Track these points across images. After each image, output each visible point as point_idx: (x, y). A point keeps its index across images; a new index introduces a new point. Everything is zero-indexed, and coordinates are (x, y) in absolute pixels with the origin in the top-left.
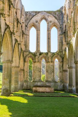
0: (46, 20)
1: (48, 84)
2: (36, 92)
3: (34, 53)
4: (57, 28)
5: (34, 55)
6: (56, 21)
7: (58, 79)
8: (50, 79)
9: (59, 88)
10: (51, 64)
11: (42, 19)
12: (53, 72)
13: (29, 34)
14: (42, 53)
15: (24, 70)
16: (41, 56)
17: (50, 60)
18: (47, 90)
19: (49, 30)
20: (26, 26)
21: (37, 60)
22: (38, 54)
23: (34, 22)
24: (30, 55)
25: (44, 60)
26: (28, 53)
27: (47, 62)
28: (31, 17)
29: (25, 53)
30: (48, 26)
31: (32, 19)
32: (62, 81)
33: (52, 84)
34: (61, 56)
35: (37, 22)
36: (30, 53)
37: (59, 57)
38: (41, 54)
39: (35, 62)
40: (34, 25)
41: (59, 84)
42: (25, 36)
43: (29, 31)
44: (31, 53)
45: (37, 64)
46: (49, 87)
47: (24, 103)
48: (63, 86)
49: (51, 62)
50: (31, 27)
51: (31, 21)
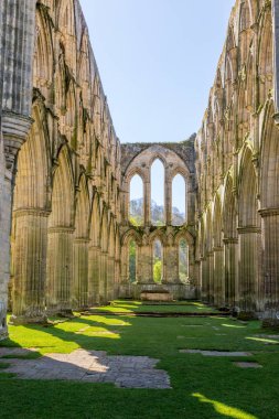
0: (163, 160)
1: (166, 289)
2: (146, 300)
3: (140, 228)
4: (185, 178)
5: (140, 231)
6: (182, 163)
7: (184, 278)
8: (170, 279)
9: (187, 295)
10: (173, 249)
11: (154, 159)
12: (177, 264)
13: (128, 188)
14: (156, 228)
15: (119, 261)
16: (153, 234)
17: (170, 241)
18: (163, 297)
19: (168, 182)
20: (123, 174)
21: (144, 242)
22: (147, 229)
23: (139, 165)
24: (130, 232)
25: (158, 242)
26: (127, 228)
27: (165, 245)
28: (132, 156)
29: (121, 228)
30: (166, 172)
31: (136, 159)
32: (193, 282)
33: (175, 287)
34: (191, 234)
35: (144, 165)
36: (132, 227)
37: (187, 234)
38: (152, 229)
39: (141, 246)
40: (139, 172)
41: (188, 288)
42: (121, 194)
43: (128, 183)
44: (134, 228)
45: (145, 250)
46: (166, 292)
48: (196, 291)
49: (173, 245)
50: (132, 174)
51: (133, 164)
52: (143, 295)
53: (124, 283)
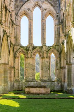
0: (40, 7)
1: (43, 84)
2: (29, 93)
3: (27, 47)
4: (53, 17)
5: (27, 49)
6: (52, 8)
7: (54, 78)
8: (45, 78)
9: (56, 89)
10: (47, 60)
11: (35, 6)
12: (49, 69)
13: (20, 24)
14: (36, 47)
15: (14, 68)
16: (34, 51)
17: (45, 55)
18: (43, 90)
19: (43, 19)
20: (16, 15)
21: (29, 56)
22: (31, 48)
23: (26, 10)
24: (21, 50)
25: (38, 55)
26: (19, 47)
27: (42, 57)
28: (22, 4)
29: (15, 47)
30: (42, 14)
31: (24, 6)
32: (59, 80)
33: (48, 84)
34: (58, 50)
35: (29, 9)
36: (21, 47)
37: (55, 51)
38: (34, 48)
39: (27, 58)
40: (25, 14)
41: (56, 83)
42: (15, 27)
43: (19, 21)
44: (23, 47)
45: (30, 61)
46: (44, 87)
47: (15, 108)
48: (61, 86)
49: (47, 57)
50: (22, 15)
51: (22, 9)
52: (27, 90)
53: (17, 81)
